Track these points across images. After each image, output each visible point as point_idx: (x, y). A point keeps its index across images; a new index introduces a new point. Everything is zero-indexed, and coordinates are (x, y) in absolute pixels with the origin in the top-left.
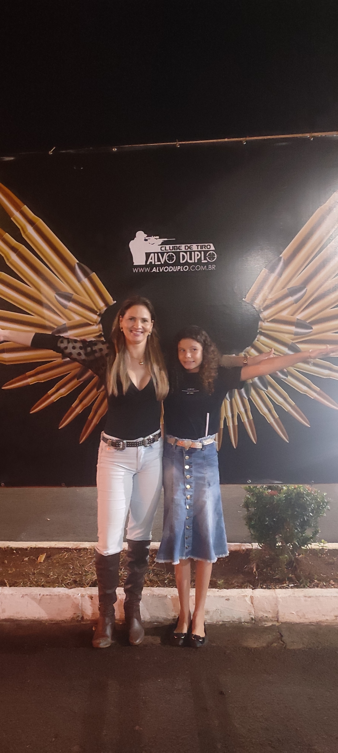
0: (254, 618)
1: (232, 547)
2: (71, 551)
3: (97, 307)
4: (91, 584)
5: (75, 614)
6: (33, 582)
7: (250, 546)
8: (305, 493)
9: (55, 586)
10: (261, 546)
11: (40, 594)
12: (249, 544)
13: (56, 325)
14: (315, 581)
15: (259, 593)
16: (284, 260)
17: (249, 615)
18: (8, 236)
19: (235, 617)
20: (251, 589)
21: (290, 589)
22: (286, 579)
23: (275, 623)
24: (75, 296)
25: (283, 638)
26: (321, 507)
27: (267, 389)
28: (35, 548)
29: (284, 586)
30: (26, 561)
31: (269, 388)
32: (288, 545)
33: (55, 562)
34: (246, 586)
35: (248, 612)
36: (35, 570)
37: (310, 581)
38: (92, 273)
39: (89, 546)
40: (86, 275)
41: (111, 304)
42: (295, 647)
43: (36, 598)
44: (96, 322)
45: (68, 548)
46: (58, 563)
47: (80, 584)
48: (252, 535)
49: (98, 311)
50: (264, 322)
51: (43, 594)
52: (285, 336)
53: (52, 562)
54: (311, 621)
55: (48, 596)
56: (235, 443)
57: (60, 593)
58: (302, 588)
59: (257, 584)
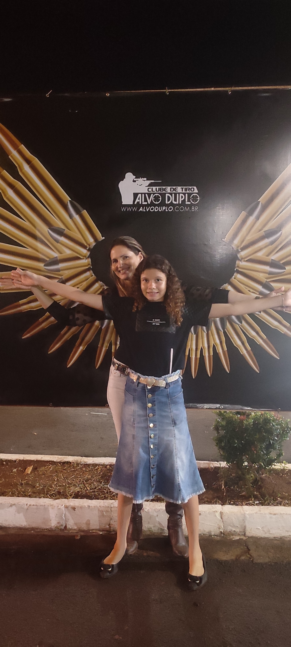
0: (223, 532)
1: (201, 465)
2: (56, 464)
3: (87, 243)
4: (74, 495)
5: (58, 523)
6: (21, 492)
7: (218, 464)
8: (271, 419)
9: (41, 497)
10: (229, 465)
11: (27, 504)
12: (216, 462)
13: (48, 258)
14: (279, 499)
15: (229, 509)
16: (262, 203)
17: (219, 530)
18: (5, 173)
19: (206, 530)
20: (221, 505)
21: (256, 506)
22: (252, 497)
23: (242, 537)
24: (67, 231)
25: (251, 552)
26: (285, 431)
27: (241, 323)
28: (23, 460)
29: (250, 503)
30: (15, 472)
31: (243, 322)
32: (254, 465)
33: (41, 474)
34: (215, 502)
35: (218, 526)
36: (23, 481)
37: (274, 498)
38: (84, 210)
39: (72, 460)
40: (78, 212)
41: (100, 240)
42: (260, 561)
43: (23, 508)
44: (85, 256)
45: (53, 462)
46: (44, 474)
47: (63, 495)
48: (221, 455)
49: (88, 246)
50: (241, 261)
51: (30, 504)
52: (260, 275)
53: (39, 473)
54: (275, 536)
55: (34, 506)
56: (210, 372)
57: (46, 504)
58: (266, 505)
59: (226, 500)
